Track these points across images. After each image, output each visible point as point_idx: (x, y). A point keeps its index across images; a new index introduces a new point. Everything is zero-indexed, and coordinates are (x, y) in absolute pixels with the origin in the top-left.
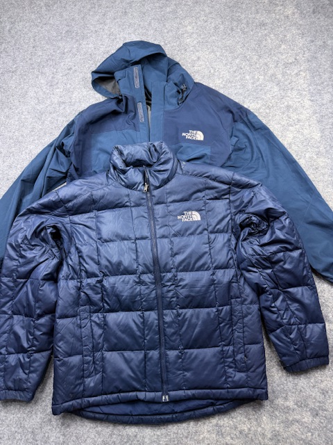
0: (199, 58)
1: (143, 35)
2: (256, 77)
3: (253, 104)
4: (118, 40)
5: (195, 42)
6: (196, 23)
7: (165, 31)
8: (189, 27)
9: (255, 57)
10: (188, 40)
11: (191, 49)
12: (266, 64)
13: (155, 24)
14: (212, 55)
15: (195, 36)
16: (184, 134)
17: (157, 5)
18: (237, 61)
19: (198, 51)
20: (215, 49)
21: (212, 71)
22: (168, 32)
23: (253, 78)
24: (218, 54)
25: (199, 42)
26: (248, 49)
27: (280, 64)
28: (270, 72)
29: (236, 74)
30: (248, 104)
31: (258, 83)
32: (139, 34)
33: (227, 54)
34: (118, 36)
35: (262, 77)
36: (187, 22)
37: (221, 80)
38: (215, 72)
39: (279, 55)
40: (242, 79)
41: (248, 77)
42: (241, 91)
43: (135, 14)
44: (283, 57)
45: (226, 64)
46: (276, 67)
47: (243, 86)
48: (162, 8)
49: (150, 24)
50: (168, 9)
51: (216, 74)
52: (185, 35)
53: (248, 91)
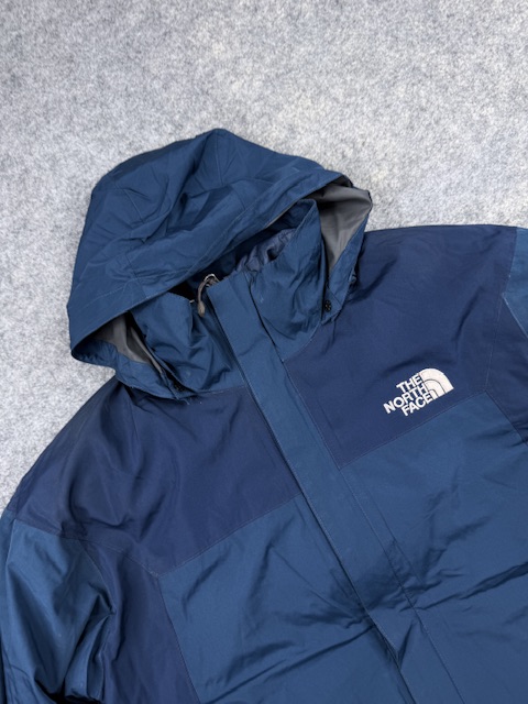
0: (292, 129)
1: (98, 126)
2: (476, 117)
3: (507, 203)
4: (35, 173)
5: (257, 84)
6: (231, 26)
7: (157, 85)
8: (218, 49)
9: (442, 60)
10: (235, 87)
11: (257, 108)
12: (480, 67)
13: (117, 78)
14: (324, 104)
15: (246, 65)
16: (389, 407)
17: (93, 17)
18: (401, 90)
19: (278, 108)
20: (323, 81)
21: (349, 153)
22: (166, 87)
23: (468, 123)
24: (338, 92)
25: (267, 81)
26: (412, 45)
27: (516, 54)
28: (504, 86)
29: (418, 134)
30: (496, 208)
31: (490, 133)
32: (86, 129)
33: (361, 82)
34: (29, 162)
35: (491, 110)
36: (203, 35)
37: (385, 165)
38: (357, 151)
39: (501, 27)
40: (441, 141)
41: (454, 128)
42: (455, 176)
43: (46, 73)
44: (515, 27)
45: (375, 112)
46: (510, 64)
47: (456, 159)
48: (112, 22)
49: (102, 83)
50: (133, 19)
51: (364, 154)
52: (219, 74)
53: (475, 168)
